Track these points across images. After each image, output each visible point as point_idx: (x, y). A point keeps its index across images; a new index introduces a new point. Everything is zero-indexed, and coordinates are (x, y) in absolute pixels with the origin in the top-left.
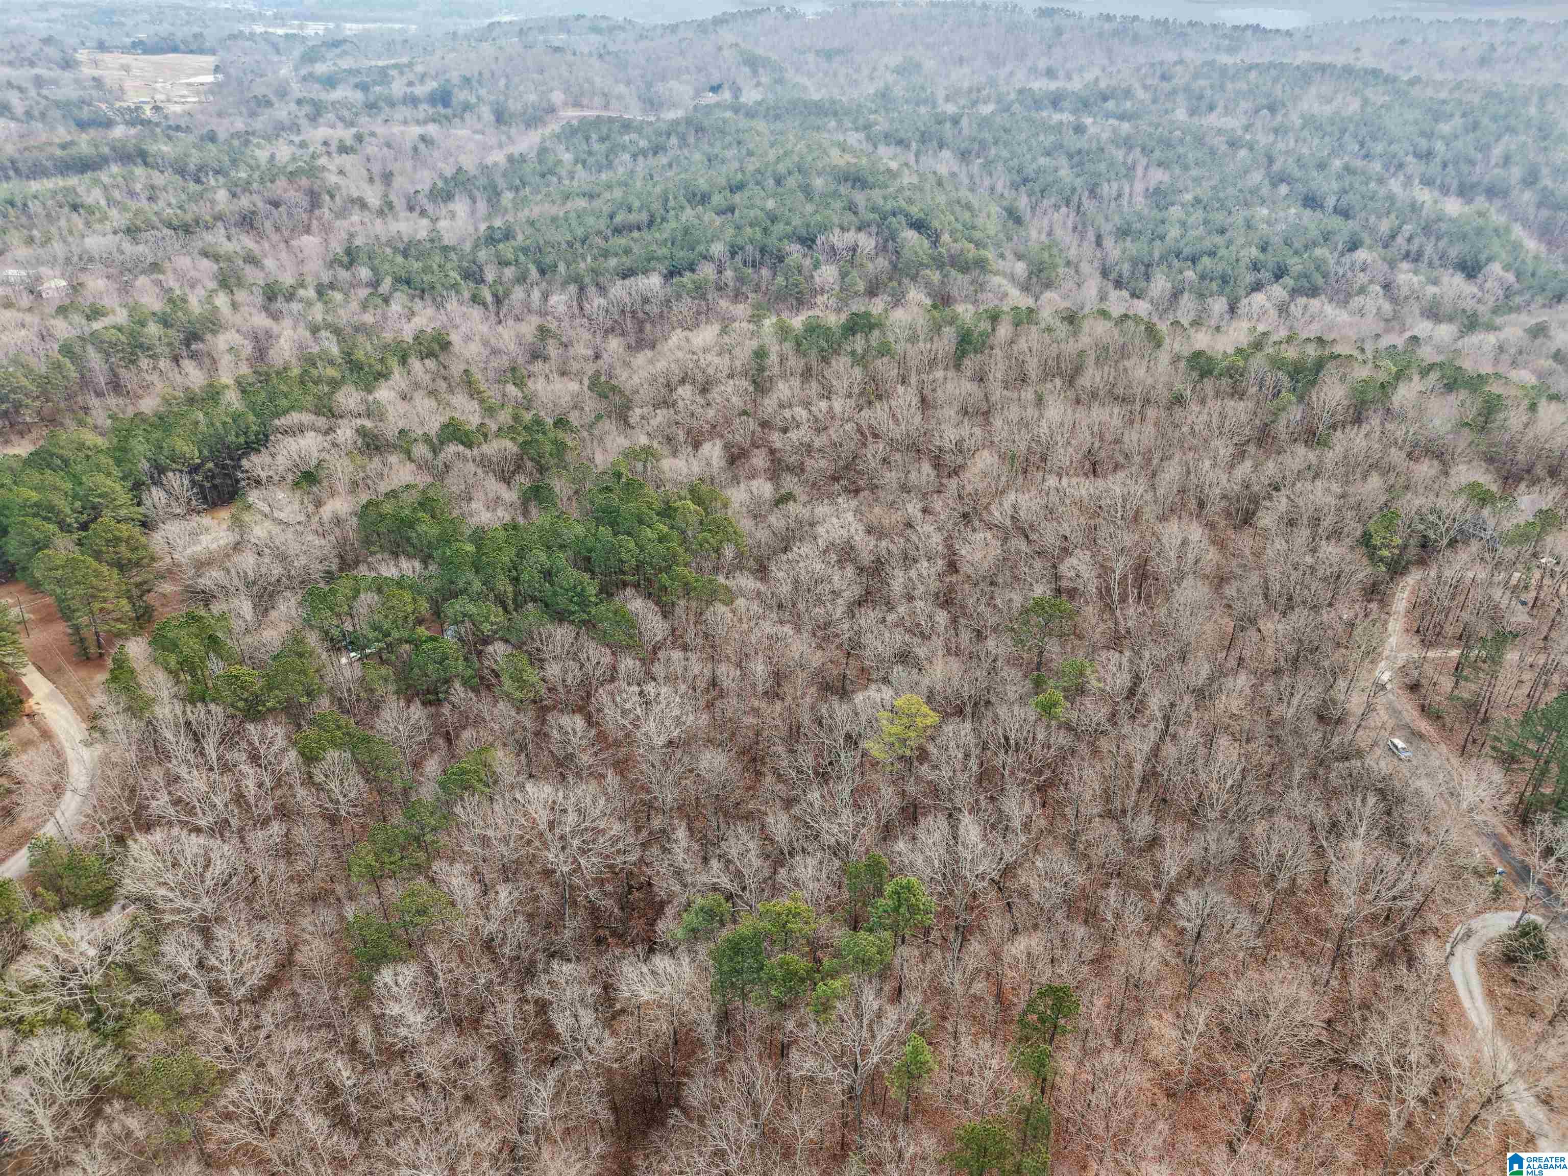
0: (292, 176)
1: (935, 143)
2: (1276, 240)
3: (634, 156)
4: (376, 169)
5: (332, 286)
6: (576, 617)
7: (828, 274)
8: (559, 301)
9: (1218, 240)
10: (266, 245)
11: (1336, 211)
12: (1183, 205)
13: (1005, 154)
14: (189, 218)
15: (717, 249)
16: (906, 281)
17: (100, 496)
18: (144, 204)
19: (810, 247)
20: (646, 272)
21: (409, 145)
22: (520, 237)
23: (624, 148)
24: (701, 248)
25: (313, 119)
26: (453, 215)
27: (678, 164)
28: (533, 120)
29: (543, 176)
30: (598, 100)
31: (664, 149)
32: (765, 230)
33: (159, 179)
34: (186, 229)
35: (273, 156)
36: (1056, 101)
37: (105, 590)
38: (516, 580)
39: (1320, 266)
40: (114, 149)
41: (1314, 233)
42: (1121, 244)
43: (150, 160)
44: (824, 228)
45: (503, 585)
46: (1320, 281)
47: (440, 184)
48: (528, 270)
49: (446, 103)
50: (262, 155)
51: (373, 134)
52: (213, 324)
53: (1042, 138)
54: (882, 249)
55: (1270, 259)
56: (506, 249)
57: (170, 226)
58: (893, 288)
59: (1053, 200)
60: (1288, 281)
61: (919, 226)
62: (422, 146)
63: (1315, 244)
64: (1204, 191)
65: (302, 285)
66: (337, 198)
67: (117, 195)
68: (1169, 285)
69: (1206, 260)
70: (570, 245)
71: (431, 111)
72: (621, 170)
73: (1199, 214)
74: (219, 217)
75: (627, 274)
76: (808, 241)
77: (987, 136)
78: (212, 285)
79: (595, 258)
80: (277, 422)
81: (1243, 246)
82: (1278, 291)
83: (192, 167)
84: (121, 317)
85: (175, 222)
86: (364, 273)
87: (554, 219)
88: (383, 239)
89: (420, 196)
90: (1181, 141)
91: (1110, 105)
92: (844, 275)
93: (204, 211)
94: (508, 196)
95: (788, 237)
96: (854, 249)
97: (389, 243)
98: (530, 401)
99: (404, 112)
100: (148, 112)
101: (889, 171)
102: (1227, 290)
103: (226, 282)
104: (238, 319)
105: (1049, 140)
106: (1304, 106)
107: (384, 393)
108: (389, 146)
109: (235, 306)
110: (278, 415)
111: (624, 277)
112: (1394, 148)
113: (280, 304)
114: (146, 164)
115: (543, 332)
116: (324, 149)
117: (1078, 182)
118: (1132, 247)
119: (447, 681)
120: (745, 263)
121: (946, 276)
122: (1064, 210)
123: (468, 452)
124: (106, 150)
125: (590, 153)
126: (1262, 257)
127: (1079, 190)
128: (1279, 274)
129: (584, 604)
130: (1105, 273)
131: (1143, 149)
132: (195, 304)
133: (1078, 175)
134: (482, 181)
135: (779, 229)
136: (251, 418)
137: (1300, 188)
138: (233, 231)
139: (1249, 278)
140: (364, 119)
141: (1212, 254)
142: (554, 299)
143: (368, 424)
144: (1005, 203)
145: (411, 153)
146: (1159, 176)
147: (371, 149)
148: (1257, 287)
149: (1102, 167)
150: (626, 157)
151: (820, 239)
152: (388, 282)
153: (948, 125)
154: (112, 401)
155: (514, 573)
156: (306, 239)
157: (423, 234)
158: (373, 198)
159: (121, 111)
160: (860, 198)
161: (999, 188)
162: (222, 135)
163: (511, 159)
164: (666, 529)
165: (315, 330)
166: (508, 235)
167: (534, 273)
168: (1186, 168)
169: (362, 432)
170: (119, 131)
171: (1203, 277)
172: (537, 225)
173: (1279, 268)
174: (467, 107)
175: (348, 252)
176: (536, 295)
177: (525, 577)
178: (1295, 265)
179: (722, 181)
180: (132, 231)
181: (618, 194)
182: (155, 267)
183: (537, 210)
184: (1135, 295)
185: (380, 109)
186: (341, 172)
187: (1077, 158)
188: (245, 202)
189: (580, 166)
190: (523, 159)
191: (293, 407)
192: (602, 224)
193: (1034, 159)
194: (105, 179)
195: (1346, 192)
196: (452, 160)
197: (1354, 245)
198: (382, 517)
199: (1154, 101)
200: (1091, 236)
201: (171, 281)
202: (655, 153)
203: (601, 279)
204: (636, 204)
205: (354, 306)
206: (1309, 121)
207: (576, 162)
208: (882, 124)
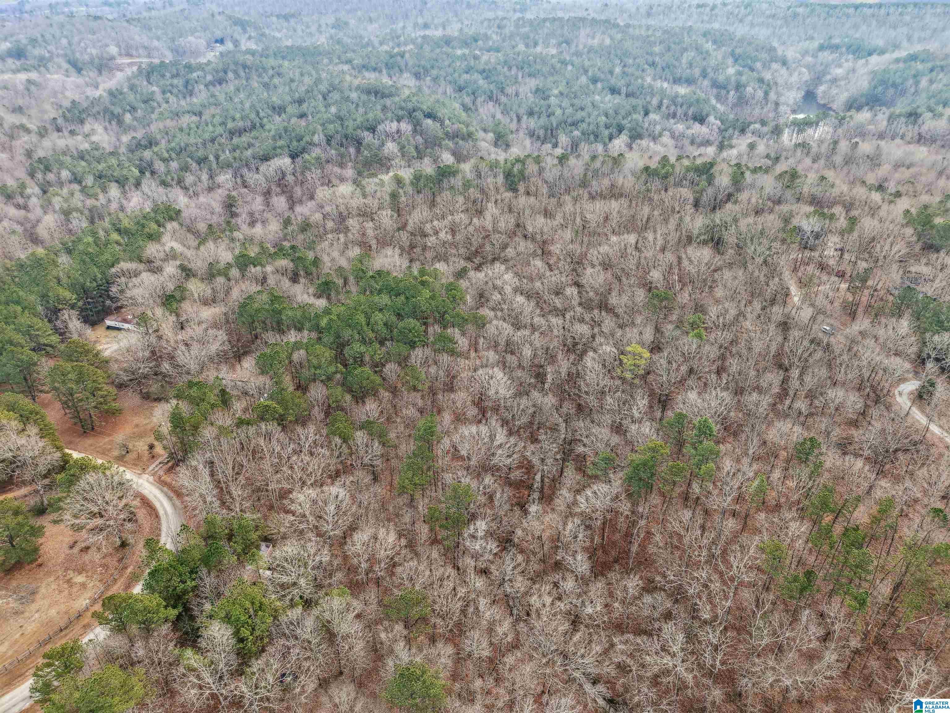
1: (396, 69)
2: (611, 112)
7: (391, 147)
12: (555, 96)
19: (375, 133)
20: (275, 156)
22: (163, 142)
24: (307, 138)
26: (95, 132)
28: (101, 67)
29: (146, 102)
31: (227, 80)
36: (448, 42)
39: (637, 123)
41: (628, 107)
42: (532, 120)
44: (378, 121)
46: (640, 131)
47: (67, 112)
53: (458, 63)
54: (415, 131)
55: (612, 122)
56: (160, 151)
60: (626, 132)
61: (429, 115)
62: (32, 87)
63: (630, 112)
64: (562, 88)
68: (569, 139)
69: (581, 125)
72: (204, 95)
73: (566, 101)
75: (264, 158)
76: (372, 129)
80: (111, 271)
81: (596, 116)
82: (624, 138)
88: (58, 151)
89: (59, 122)
91: (481, 44)
92: (401, 147)
96: (400, 132)
110: (111, 266)
111: (262, 160)
112: (637, 61)
117: (492, 87)
120: (338, 145)
126: (608, 121)
127: (495, 92)
128: (620, 129)
133: (490, 83)
136: (96, 269)
137: (606, 84)
139: (607, 132)
141: (583, 121)
145: (26, 92)
146: (533, 82)
148: (613, 137)
149: (501, 78)
150: (201, 87)
151: (377, 128)
157: (85, 146)
160: (387, 103)
163: (110, 93)
166: (151, 143)
168: (545, 76)
171: (584, 134)
172: (171, 134)
173: (619, 126)
174: (44, 59)
175: (40, 161)
178: (626, 124)
179: (285, 99)
181: (216, 110)
183: (162, 124)
184: (554, 146)
187: (486, 73)
189: (168, 94)
190: (120, 92)
192: (219, 130)
193: (460, 76)
195: (628, 85)
196: (62, 96)
197: (647, 112)
202: (220, 83)
207: (163, 92)
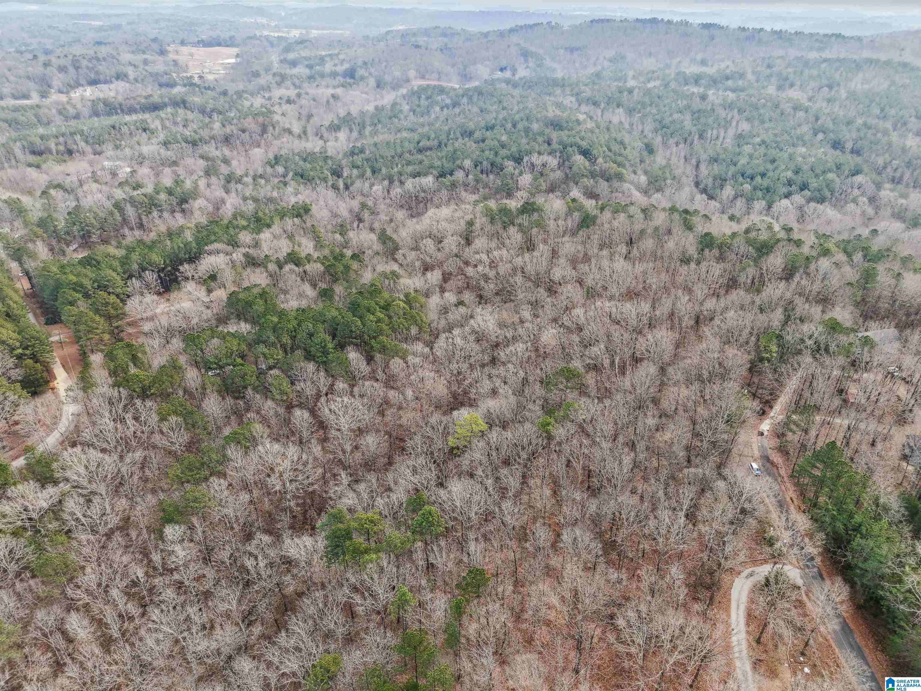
0: (255, 115)
1: (615, 104)
2: (805, 167)
3: (442, 109)
4: (304, 112)
5: (261, 176)
6: (320, 360)
7: (526, 179)
8: (378, 189)
9: (770, 167)
10: (235, 153)
11: (852, 152)
12: (754, 145)
13: (654, 111)
14: (197, 137)
15: (467, 163)
16: (572, 184)
17: (108, 281)
18: (180, 129)
19: (519, 163)
20: (426, 175)
21: (325, 100)
22: (367, 152)
23: (437, 103)
24: (458, 162)
25: (279, 84)
26: (336, 139)
27: (464, 114)
28: (395, 87)
29: (390, 118)
30: (435, 75)
31: (459, 105)
32: (496, 154)
33: (190, 115)
34: (194, 144)
35: (252, 105)
36: (697, 80)
37: (97, 329)
38: (293, 338)
39: (829, 185)
40: (170, 99)
41: (831, 164)
42: (710, 168)
43: (188, 105)
44: (529, 153)
45: (286, 339)
46: (828, 194)
47: (336, 122)
48: (365, 171)
49: (352, 76)
50: (247, 104)
51: (307, 94)
52: (194, 194)
53: (679, 102)
54: (560, 166)
55: (799, 179)
56: (358, 159)
57: (187, 142)
58: (564, 189)
59: (676, 139)
60: (806, 192)
61: (585, 153)
62: (332, 100)
63: (830, 171)
64: (768, 137)
65: (247, 175)
66: (277, 128)
67: (167, 123)
68: (733, 193)
69: (758, 179)
70: (393, 157)
71: (342, 80)
72: (433, 116)
73: (763, 149)
74: (213, 138)
75: (416, 175)
76: (518, 160)
77: (647, 100)
78: (201, 173)
79: (403, 166)
80: (206, 248)
81: (783, 171)
82: (798, 199)
83: (208, 110)
84: (149, 189)
85: (189, 139)
86: (280, 169)
87: (388, 143)
88: (296, 151)
89: (323, 128)
90: (764, 105)
91: (730, 83)
92: (535, 179)
93: (205, 133)
94: (368, 129)
95: (508, 158)
96: (544, 165)
97: (298, 154)
98: (347, 243)
99: (329, 81)
100: (196, 80)
101: (578, 121)
102: (768, 197)
103: (208, 173)
104: (208, 193)
105: (682, 103)
106: (852, 85)
107: (265, 235)
108: (314, 100)
109: (209, 185)
110: (206, 244)
111: (414, 177)
112: (903, 112)
113: (232, 185)
114: (185, 107)
115: (364, 206)
116: (279, 101)
117: (694, 129)
118: (716, 169)
119: (245, 387)
120: (482, 172)
121: (596, 182)
122: (682, 146)
123: (296, 269)
124: (167, 100)
125: (419, 106)
126: (794, 177)
127: (694, 134)
128: (804, 187)
129: (325, 353)
130: (697, 184)
131: (739, 111)
132: (188, 184)
133: (695, 125)
134: (359, 120)
135: (503, 152)
136: (194, 245)
137: (832, 136)
138: (219, 145)
139: (784, 190)
140: (306, 85)
141: (763, 175)
142: (375, 188)
143: (251, 251)
144: (646, 141)
145: (325, 103)
146: (745, 126)
147: (303, 102)
148: (787, 196)
149: (710, 120)
150: (437, 109)
151: (526, 159)
152: (291, 174)
153: (625, 93)
154: (137, 233)
155: (294, 334)
156: (257, 150)
157: (317, 150)
158: (296, 129)
159: (182, 79)
160: (555, 136)
161: (646, 132)
162: (230, 92)
163: (376, 108)
164: (382, 316)
165: (245, 199)
166: (362, 151)
167: (369, 173)
168: (763, 122)
169: (246, 255)
170: (177, 90)
171: (755, 189)
172: (378, 146)
173: (804, 185)
174: (362, 78)
175: (276, 158)
176: (367, 185)
177: (299, 337)
178: (814, 183)
179: (483, 124)
180: (166, 144)
181: (426, 129)
182: (175, 163)
183: (381, 137)
184: (711, 197)
185: (314, 79)
186: (283, 114)
187: (697, 115)
188: (228, 130)
189: (412, 113)
190: (383, 108)
191: (215, 241)
192: (412, 147)
193: (671, 115)
194: (163, 116)
195: (861, 139)
196: (346, 108)
197: (857, 172)
198: (239, 300)
199: (757, 81)
200: (694, 162)
201: (180, 171)
202: (454, 107)
203: (403, 178)
204: (433, 136)
205: (269, 188)
206: (852, 95)
207: (410, 110)
208: (587, 92)
